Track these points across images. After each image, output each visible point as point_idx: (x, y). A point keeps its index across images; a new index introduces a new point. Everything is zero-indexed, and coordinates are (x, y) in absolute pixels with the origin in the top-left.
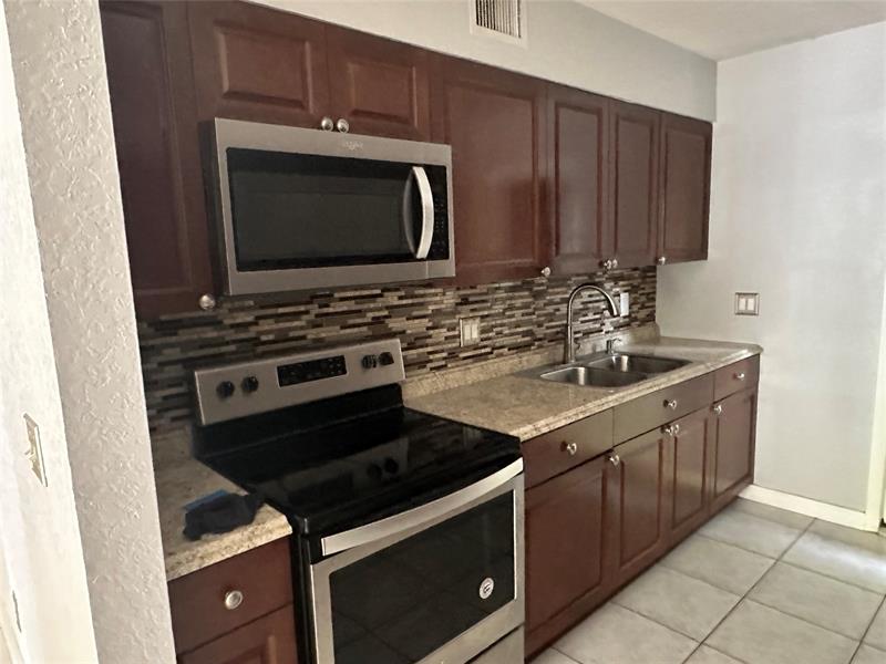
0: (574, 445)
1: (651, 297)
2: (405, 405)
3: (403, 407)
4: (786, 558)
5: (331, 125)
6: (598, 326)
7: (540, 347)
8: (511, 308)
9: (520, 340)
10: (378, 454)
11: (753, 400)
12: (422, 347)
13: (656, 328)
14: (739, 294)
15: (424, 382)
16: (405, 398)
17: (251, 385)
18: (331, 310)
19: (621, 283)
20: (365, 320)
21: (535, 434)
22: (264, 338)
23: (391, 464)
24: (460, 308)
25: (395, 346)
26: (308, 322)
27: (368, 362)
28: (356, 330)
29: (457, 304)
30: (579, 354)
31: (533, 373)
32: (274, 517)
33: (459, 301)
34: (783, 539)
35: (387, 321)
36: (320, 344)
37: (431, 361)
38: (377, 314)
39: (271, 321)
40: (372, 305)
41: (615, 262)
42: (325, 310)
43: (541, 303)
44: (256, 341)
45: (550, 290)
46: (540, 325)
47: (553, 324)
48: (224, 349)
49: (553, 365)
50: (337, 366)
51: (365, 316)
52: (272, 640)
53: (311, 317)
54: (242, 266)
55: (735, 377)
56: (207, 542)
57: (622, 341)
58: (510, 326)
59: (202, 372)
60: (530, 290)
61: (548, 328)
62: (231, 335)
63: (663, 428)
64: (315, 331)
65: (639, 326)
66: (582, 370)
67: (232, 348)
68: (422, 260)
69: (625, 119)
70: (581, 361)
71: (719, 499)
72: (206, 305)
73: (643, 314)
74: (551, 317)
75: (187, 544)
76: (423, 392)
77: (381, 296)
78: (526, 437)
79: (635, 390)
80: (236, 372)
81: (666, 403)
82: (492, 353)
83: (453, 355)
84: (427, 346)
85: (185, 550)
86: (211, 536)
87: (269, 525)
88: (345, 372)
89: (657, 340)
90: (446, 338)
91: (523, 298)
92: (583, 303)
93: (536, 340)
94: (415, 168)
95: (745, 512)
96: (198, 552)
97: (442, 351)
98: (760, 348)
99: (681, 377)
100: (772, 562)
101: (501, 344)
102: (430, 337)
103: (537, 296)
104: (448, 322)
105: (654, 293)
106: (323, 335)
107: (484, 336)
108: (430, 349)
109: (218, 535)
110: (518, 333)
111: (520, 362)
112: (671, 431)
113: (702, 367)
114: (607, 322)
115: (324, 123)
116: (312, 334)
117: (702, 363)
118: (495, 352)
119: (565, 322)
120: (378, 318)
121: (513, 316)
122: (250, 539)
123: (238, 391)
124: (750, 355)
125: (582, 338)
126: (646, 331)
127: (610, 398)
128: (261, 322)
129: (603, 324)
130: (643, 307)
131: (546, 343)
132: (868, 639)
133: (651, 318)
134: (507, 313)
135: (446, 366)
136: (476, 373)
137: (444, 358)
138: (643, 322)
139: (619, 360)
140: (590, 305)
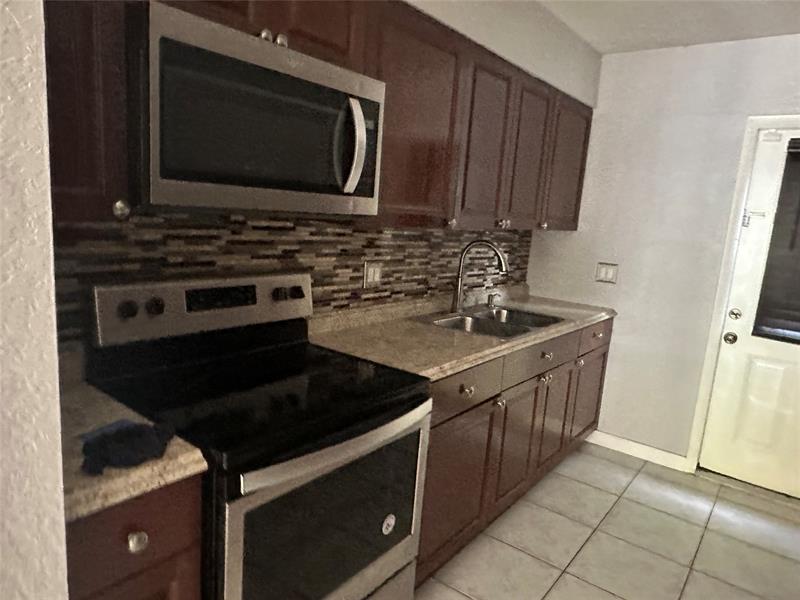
0: (472, 388)
1: (525, 259)
2: (310, 340)
3: (308, 343)
4: (625, 495)
5: (271, 38)
6: (481, 280)
7: (432, 295)
8: (411, 256)
9: (415, 286)
10: (280, 388)
11: (605, 356)
12: (328, 284)
13: (527, 287)
14: (601, 263)
15: (329, 319)
16: (310, 333)
17: (156, 307)
18: (243, 238)
19: (504, 244)
20: (276, 253)
21: (442, 376)
22: (172, 260)
23: (293, 399)
24: (367, 251)
25: (305, 281)
26: (220, 248)
27: (278, 294)
28: (267, 261)
29: (364, 246)
30: (466, 305)
31: (426, 320)
32: (187, 450)
33: (365, 244)
34: (623, 479)
35: (297, 255)
36: (229, 272)
37: (335, 300)
38: (288, 248)
39: (182, 242)
40: (284, 238)
41: (509, 222)
42: (237, 237)
43: (436, 254)
44: (163, 262)
45: (446, 244)
46: (434, 275)
47: (445, 275)
48: (128, 267)
49: (443, 313)
50: (247, 296)
51: (276, 249)
52: (174, 585)
53: (222, 243)
54: (167, 173)
55: (595, 335)
56: (110, 477)
57: (500, 297)
58: (409, 273)
59: (103, 289)
60: (428, 240)
61: (440, 278)
62: (137, 252)
63: (539, 376)
64: (225, 257)
65: (513, 285)
66: (469, 320)
67: (137, 266)
68: (349, 194)
69: (528, 91)
70: (468, 311)
71: (573, 443)
72: (120, 212)
73: (517, 274)
74: (443, 268)
75: (87, 480)
76: (326, 330)
77: (293, 229)
78: (434, 378)
79: (522, 340)
80: (140, 292)
81: (543, 355)
82: (389, 297)
83: (355, 295)
84: (332, 284)
85: (84, 487)
86: (114, 471)
87: (182, 459)
88: (254, 302)
89: (525, 298)
90: (351, 278)
91: (421, 248)
92: (470, 259)
93: (429, 289)
94: (351, 99)
95: (590, 454)
96: (100, 489)
97: (346, 291)
98: (613, 312)
99: (558, 332)
100: (615, 498)
101: (399, 289)
102: (337, 275)
103: (433, 247)
104: (355, 263)
105: (527, 256)
106: (233, 263)
107: (386, 280)
108: (335, 288)
109: (124, 471)
110: (415, 280)
111: (415, 308)
112: (545, 380)
113: (572, 324)
114: (489, 278)
115: (264, 35)
116: (222, 261)
117: (571, 321)
118: (394, 296)
119: (455, 274)
120: (290, 251)
121: (410, 264)
122: (161, 475)
123: (142, 312)
124: (607, 317)
125: (467, 291)
126: (518, 290)
127: (504, 347)
128: (170, 242)
129: (485, 280)
130: (518, 268)
131: (436, 292)
132: (696, 566)
133: (523, 277)
134: (408, 260)
135: (348, 305)
136: (375, 314)
137: (347, 298)
138: (517, 282)
139: (499, 313)
140: (476, 261)
